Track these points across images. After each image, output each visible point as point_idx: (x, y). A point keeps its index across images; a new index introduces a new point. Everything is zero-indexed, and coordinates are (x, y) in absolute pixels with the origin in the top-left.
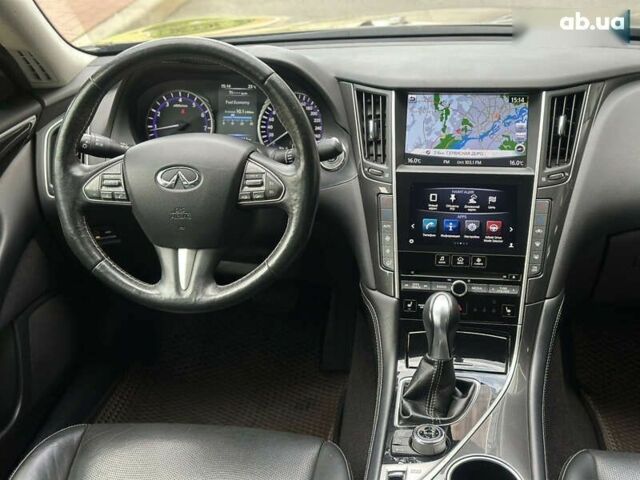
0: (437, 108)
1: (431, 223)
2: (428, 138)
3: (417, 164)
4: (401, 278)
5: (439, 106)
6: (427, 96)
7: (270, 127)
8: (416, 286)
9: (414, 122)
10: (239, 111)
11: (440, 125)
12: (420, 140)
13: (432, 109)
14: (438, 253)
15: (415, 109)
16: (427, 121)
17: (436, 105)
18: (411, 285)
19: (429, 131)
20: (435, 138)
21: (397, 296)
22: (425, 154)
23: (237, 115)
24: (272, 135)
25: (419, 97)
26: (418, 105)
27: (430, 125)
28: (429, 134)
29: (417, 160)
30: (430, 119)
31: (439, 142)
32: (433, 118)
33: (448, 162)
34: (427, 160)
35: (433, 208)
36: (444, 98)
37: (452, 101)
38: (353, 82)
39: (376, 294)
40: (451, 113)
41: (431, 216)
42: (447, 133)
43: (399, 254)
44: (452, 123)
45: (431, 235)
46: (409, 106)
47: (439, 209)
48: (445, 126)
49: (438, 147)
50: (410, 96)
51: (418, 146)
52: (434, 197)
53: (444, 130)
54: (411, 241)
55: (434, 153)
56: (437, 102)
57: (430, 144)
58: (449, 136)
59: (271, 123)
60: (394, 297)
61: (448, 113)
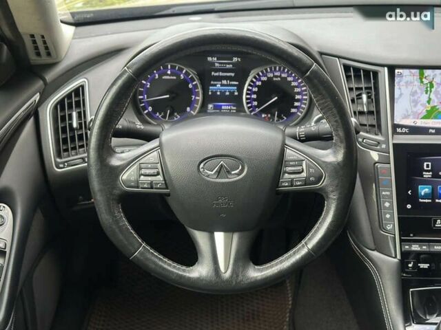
0: (422, 82)
1: (427, 190)
2: (415, 110)
3: (405, 134)
4: (401, 241)
5: (424, 80)
6: (413, 71)
7: (254, 96)
8: (415, 247)
9: (401, 95)
10: (224, 82)
11: (424, 98)
12: (407, 111)
13: (417, 83)
14: (434, 217)
15: (401, 83)
16: (413, 94)
17: (421, 79)
18: (410, 246)
19: (416, 103)
20: (422, 109)
21: (399, 256)
22: (413, 124)
23: (222, 85)
24: (255, 103)
25: (406, 72)
26: (405, 79)
27: (416, 97)
28: (415, 106)
29: (404, 130)
30: (416, 92)
31: (424, 113)
32: (419, 91)
33: (433, 131)
34: (414, 130)
35: (427, 175)
36: (427, 72)
37: (435, 75)
38: (339, 57)
39: (375, 254)
40: (435, 86)
41: (426, 182)
42: (432, 104)
43: (399, 218)
44: (436, 96)
45: (427, 201)
46: (397, 80)
47: (433, 176)
48: (430, 99)
49: (425, 117)
50: (396, 71)
51: (406, 117)
52: (428, 166)
53: (429, 102)
54: (409, 206)
55: (421, 123)
56: (421, 76)
57: (416, 115)
58: (433, 108)
59: (254, 93)
60: (396, 257)
61: (432, 86)
